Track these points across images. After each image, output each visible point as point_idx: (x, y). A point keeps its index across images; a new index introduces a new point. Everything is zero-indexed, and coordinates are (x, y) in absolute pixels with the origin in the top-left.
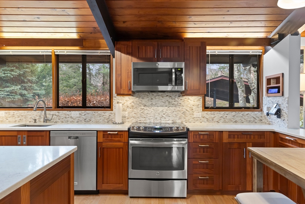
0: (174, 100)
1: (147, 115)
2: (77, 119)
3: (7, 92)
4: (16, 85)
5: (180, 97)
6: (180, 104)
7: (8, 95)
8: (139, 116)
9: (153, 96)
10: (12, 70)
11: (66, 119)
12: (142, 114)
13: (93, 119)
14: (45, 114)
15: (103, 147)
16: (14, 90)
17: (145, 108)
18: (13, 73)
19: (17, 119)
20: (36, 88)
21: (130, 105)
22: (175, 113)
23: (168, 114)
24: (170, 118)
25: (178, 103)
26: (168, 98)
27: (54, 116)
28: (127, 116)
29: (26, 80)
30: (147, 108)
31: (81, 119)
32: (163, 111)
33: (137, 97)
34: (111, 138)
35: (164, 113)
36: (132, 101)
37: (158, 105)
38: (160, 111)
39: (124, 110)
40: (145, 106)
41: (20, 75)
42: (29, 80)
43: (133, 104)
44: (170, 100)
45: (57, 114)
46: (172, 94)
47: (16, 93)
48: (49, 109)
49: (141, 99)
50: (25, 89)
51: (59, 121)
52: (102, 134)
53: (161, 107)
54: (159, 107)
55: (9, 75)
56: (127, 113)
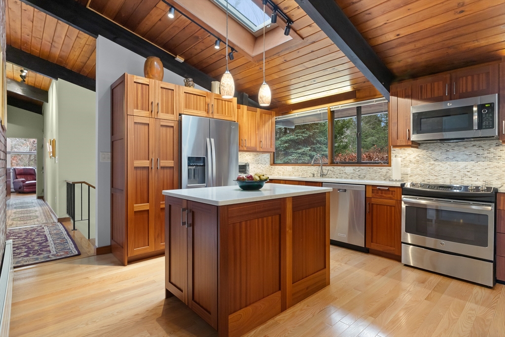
0: (488, 152)
1: (439, 172)
2: (351, 175)
3: (299, 154)
4: (307, 147)
5: (499, 147)
6: (499, 158)
7: (300, 157)
8: (427, 173)
9: (450, 147)
10: (303, 132)
11: (340, 175)
12: (431, 171)
13: (368, 176)
14: (322, 169)
15: (372, 203)
16: (304, 151)
17: (436, 163)
18: (304, 135)
19: (301, 174)
20: (325, 149)
21: (413, 160)
22: (488, 170)
23: (475, 171)
24: (479, 177)
25: (495, 155)
26: (475, 148)
27: (329, 172)
28: (409, 173)
29: (315, 141)
30: (440, 163)
31: (355, 175)
32: (467, 167)
33: (424, 149)
34: (382, 193)
35: (468, 170)
36: (417, 154)
37: (458, 159)
38: (461, 167)
39: (405, 166)
40: (436, 160)
41: (310, 136)
42: (318, 141)
43: (418, 158)
44: (481, 152)
45: (332, 169)
46: (482, 142)
47: (306, 154)
48: (325, 165)
49: (430, 152)
50: (314, 150)
51: (334, 176)
52: (371, 188)
53: (463, 161)
54: (460, 161)
55: (300, 137)
56: (409, 169)
